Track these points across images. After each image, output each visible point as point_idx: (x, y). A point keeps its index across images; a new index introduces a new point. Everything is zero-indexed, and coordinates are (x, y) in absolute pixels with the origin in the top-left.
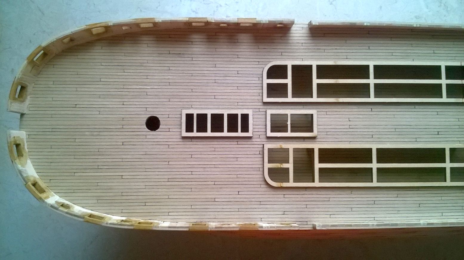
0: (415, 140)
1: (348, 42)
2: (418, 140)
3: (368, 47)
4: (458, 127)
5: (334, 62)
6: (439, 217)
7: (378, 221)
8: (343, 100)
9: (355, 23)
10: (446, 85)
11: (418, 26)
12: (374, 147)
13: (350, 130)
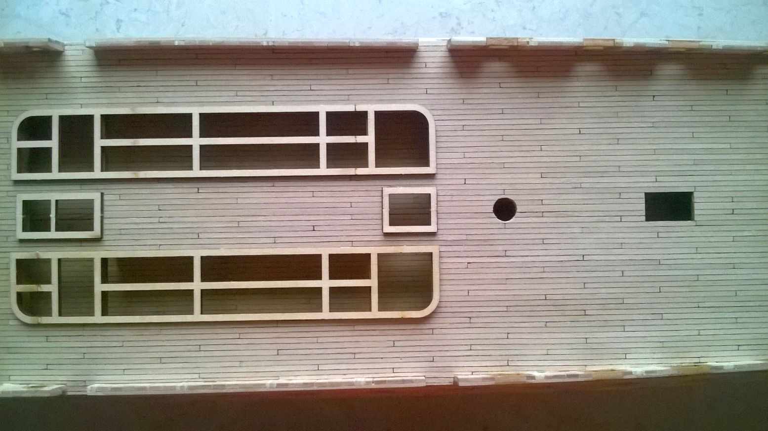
0: (272, 240)
1: (160, 73)
2: (278, 240)
3: (195, 82)
4: (349, 217)
5: (133, 110)
6: (313, 373)
7: (205, 380)
8: (145, 174)
9: (158, 41)
10: (326, 146)
11: (271, 44)
12: (197, 255)
13: (160, 225)
